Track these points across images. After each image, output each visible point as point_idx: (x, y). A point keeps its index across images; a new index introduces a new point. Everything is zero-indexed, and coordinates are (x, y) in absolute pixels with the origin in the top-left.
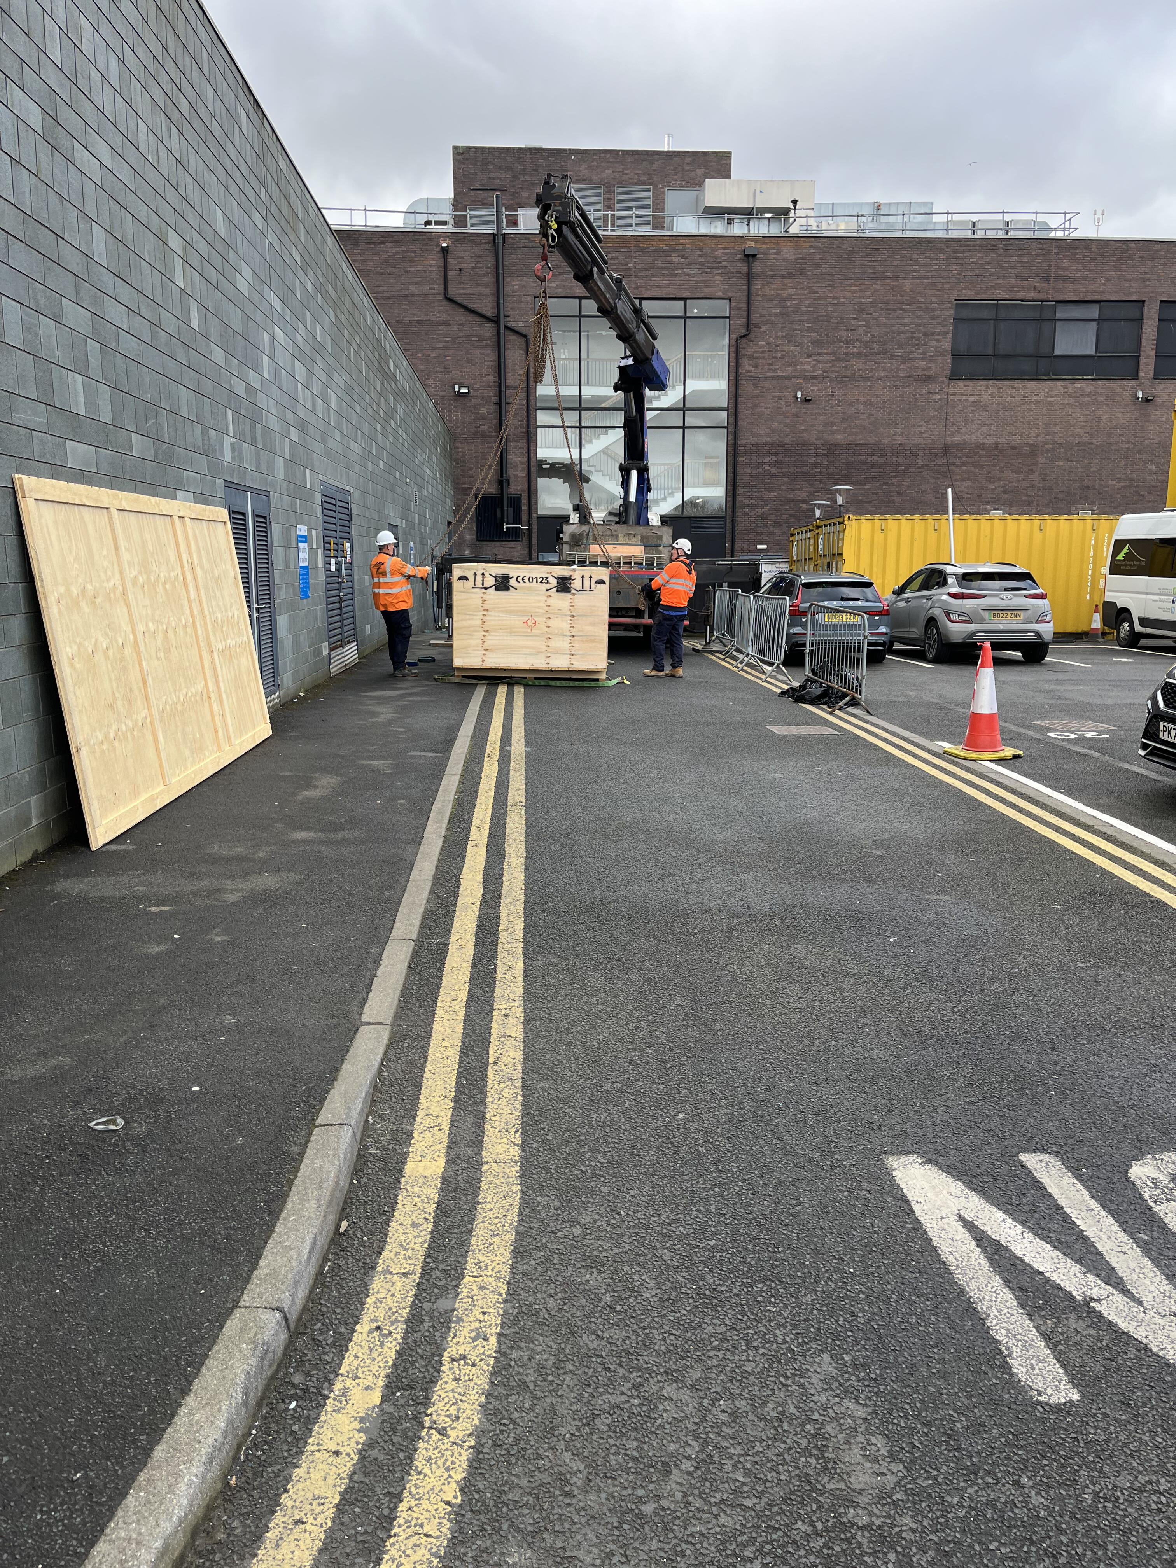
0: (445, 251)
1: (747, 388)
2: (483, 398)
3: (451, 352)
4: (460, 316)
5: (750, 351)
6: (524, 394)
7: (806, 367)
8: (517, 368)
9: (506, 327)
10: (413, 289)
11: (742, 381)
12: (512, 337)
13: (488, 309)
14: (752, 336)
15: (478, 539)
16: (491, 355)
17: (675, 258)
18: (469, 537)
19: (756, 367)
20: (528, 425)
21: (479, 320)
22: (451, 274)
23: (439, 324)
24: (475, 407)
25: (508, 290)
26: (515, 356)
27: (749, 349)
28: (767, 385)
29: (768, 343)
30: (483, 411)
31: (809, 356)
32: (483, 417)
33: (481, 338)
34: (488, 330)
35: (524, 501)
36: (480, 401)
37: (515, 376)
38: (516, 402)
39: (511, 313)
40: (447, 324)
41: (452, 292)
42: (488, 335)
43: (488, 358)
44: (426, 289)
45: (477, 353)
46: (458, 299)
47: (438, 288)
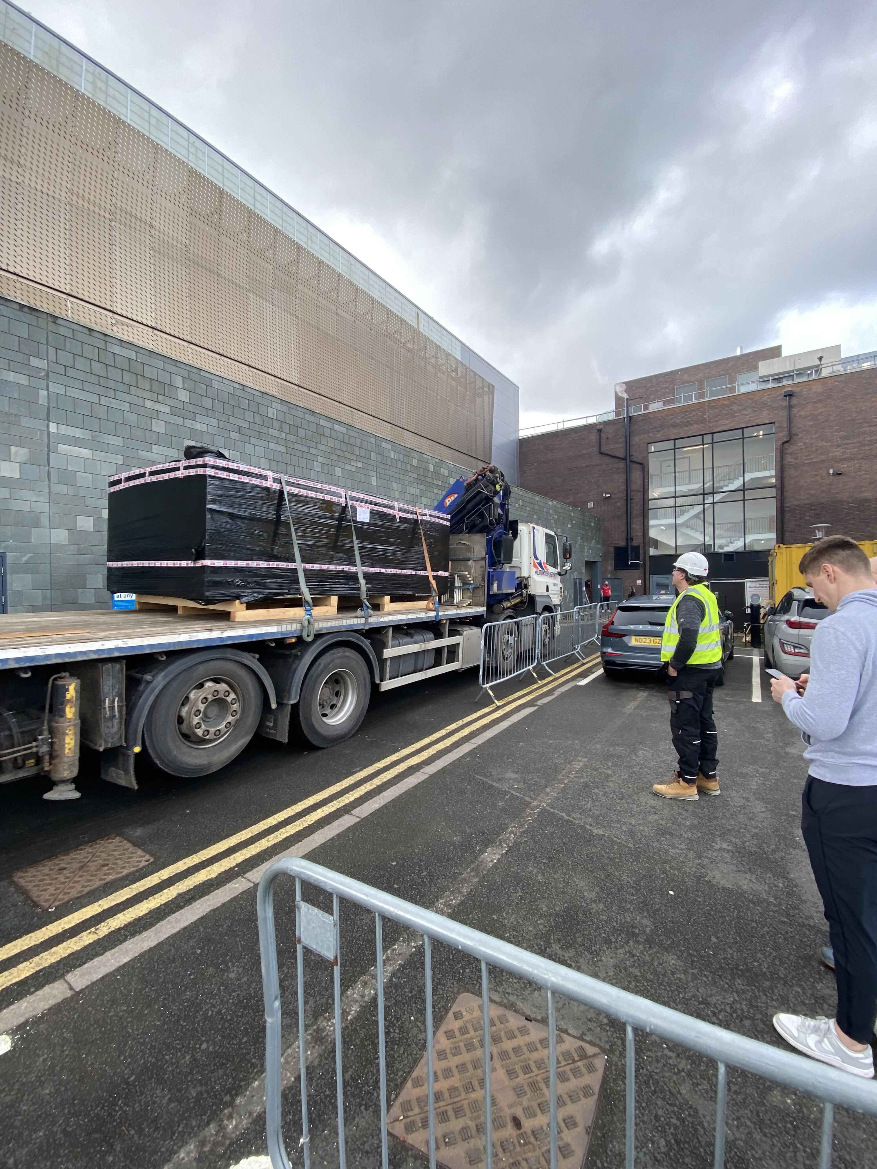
0: (600, 431)
1: (790, 472)
2: (618, 498)
3: (602, 478)
4: (607, 460)
5: (790, 450)
6: (641, 494)
7: (837, 453)
8: (638, 481)
9: (631, 461)
10: (584, 452)
11: (786, 468)
12: (635, 466)
13: (622, 454)
14: (792, 441)
15: (615, 569)
16: (624, 476)
17: (735, 408)
18: (610, 568)
19: (796, 458)
20: (644, 509)
21: (617, 460)
22: (602, 441)
23: (596, 465)
24: (613, 503)
25: (633, 443)
26: (636, 475)
27: (791, 449)
29: (805, 444)
31: (838, 446)
32: (618, 508)
33: (618, 469)
34: (622, 465)
35: (641, 549)
36: (616, 500)
37: (636, 484)
38: (637, 497)
39: (634, 454)
40: (600, 465)
41: (603, 449)
42: (622, 467)
43: (620, 478)
44: (590, 450)
45: (615, 476)
46: (606, 452)
47: (596, 449)
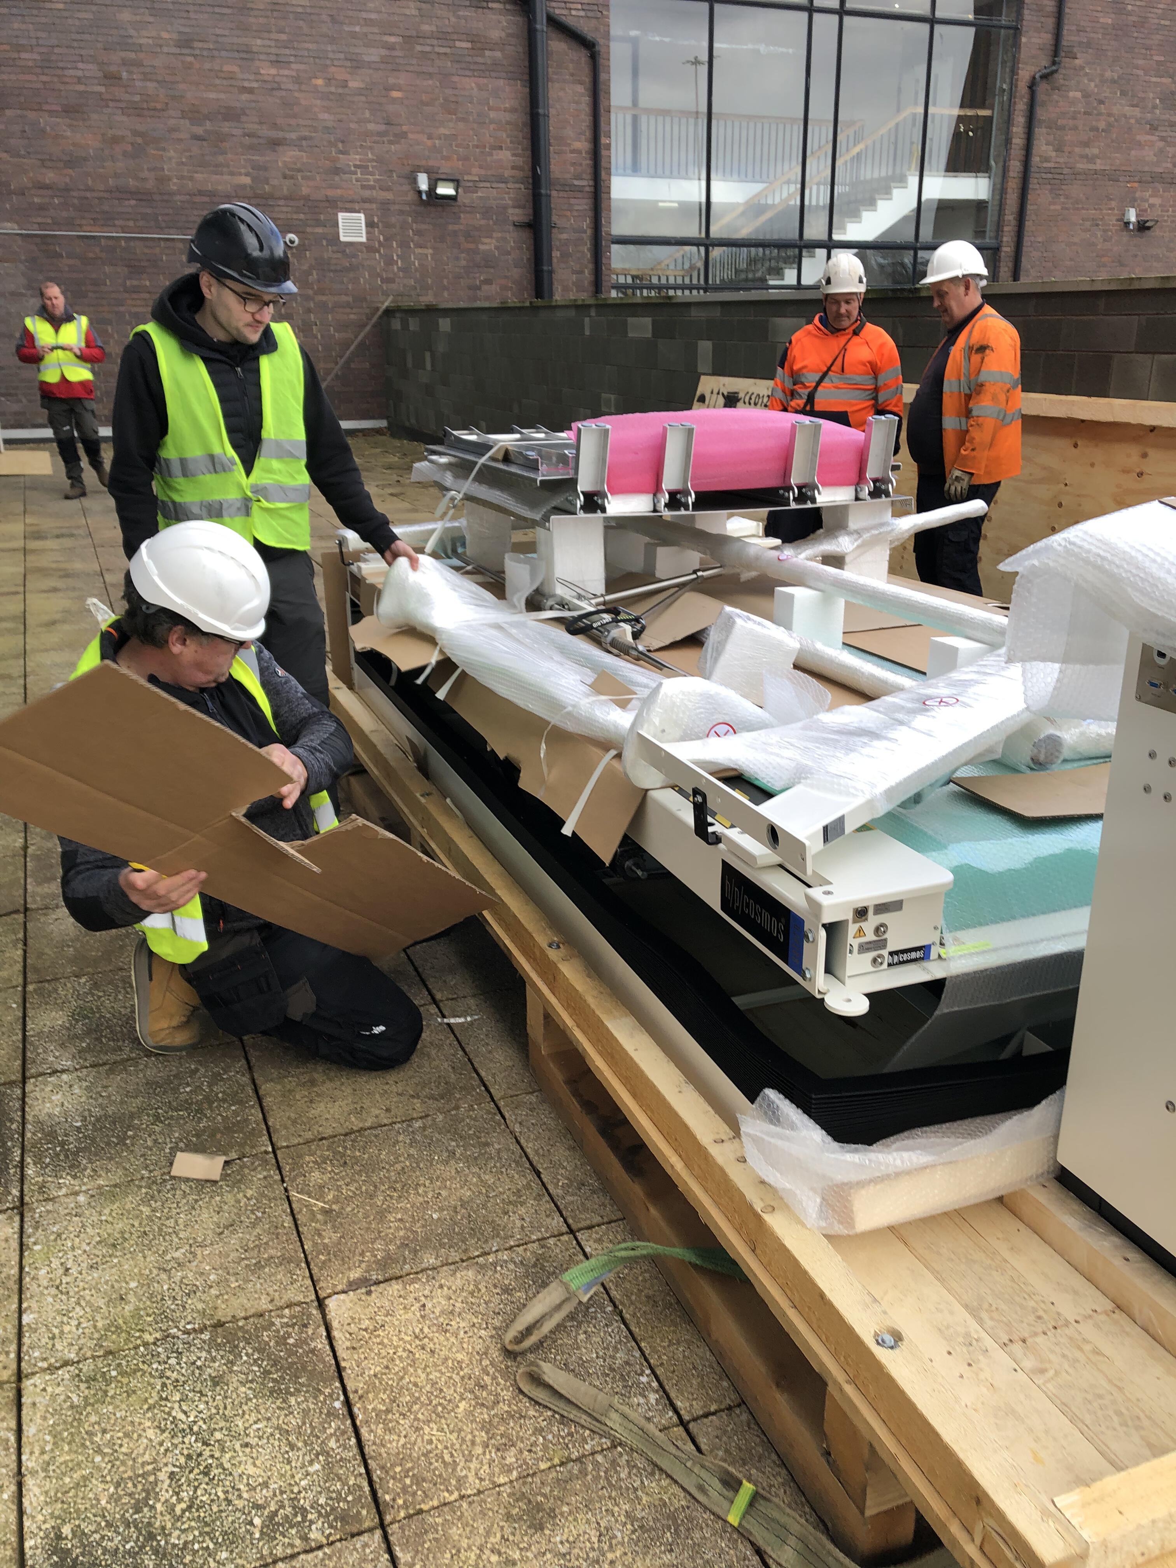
2: (487, 212)
3: (402, 79)
7: (1149, 154)
8: (569, 132)
9: (545, 17)
11: (1033, 184)
14: (1061, 76)
16: (514, 94)
19: (1059, 150)
24: (468, 235)
26: (566, 98)
28: (1076, 190)
29: (1086, 95)
30: (488, 245)
31: (1154, 128)
32: (488, 262)
34: (499, 23)
36: (478, 220)
42: (496, 34)
43: (506, 101)
45: (470, 85)
